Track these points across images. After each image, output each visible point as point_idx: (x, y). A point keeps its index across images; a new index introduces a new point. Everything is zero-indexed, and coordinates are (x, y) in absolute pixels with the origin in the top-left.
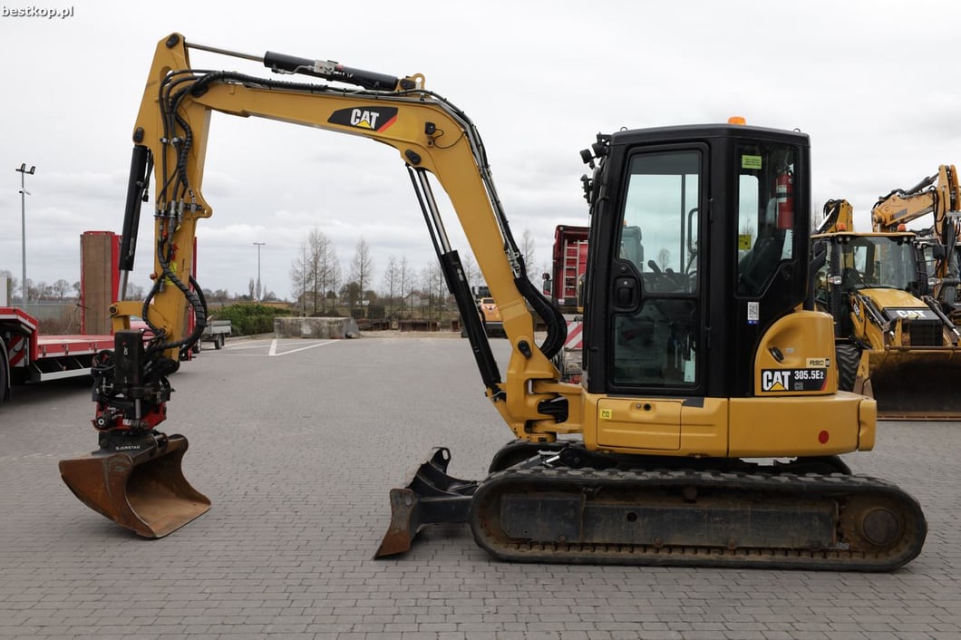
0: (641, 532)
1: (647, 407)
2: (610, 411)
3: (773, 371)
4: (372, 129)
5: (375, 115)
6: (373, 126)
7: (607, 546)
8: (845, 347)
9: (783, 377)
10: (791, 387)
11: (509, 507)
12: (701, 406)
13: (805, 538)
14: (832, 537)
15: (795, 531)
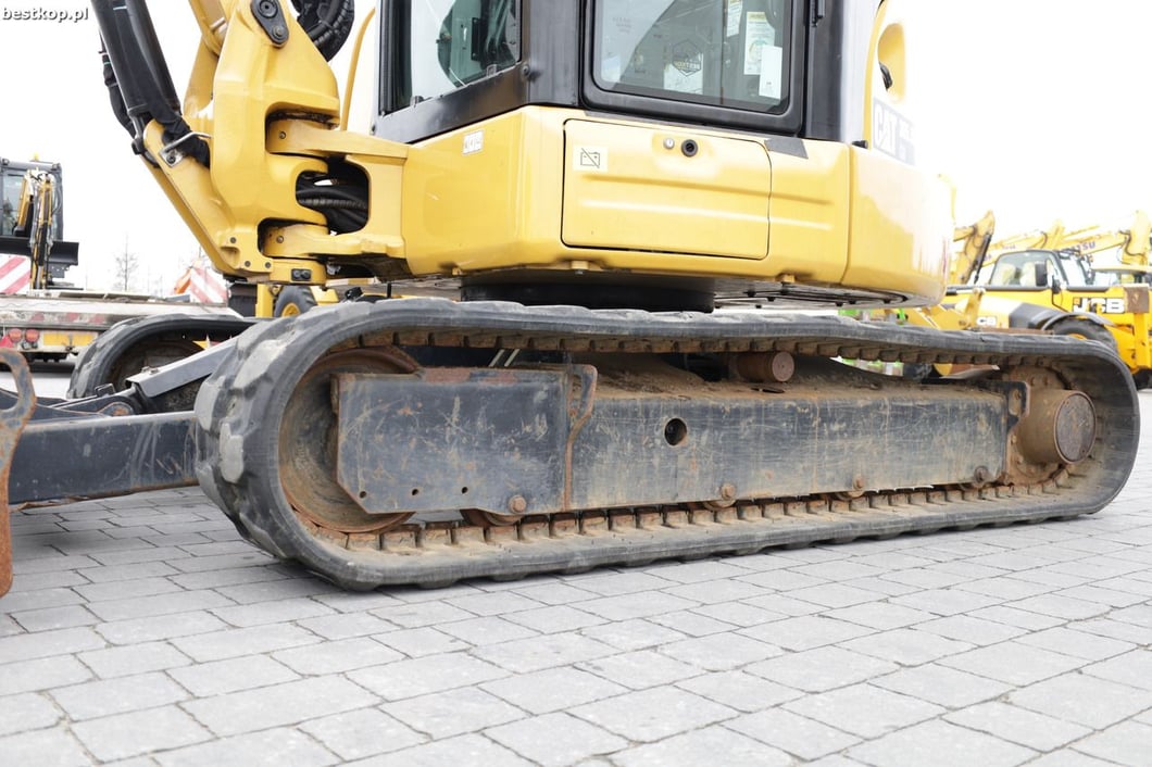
0: (694, 470)
1: (690, 148)
2: (602, 152)
11: (367, 413)
12: (803, 154)
13: (968, 461)
14: (1004, 454)
15: (954, 445)
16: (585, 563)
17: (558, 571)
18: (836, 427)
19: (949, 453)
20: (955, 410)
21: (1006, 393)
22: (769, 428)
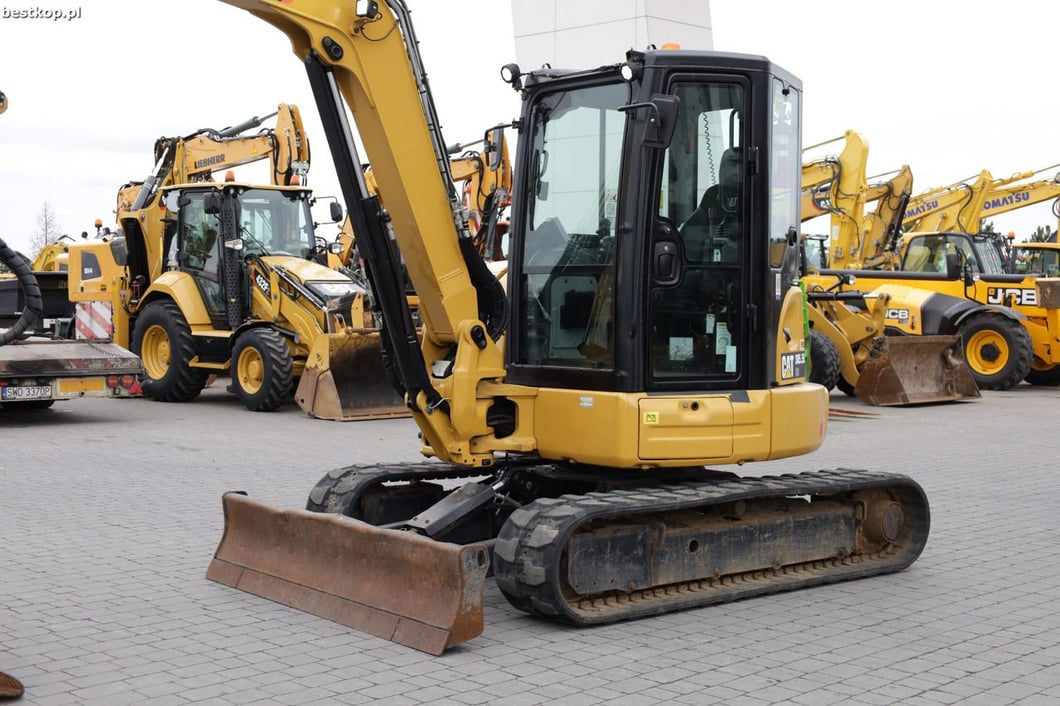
0: (701, 564)
1: (695, 406)
2: (657, 414)
3: (786, 356)
7: (677, 586)
9: (790, 362)
11: (578, 553)
12: (748, 401)
13: (834, 545)
14: (854, 540)
15: (827, 538)
16: (663, 610)
17: (653, 614)
18: (766, 536)
19: (825, 542)
20: (827, 519)
21: (855, 507)
22: (736, 539)
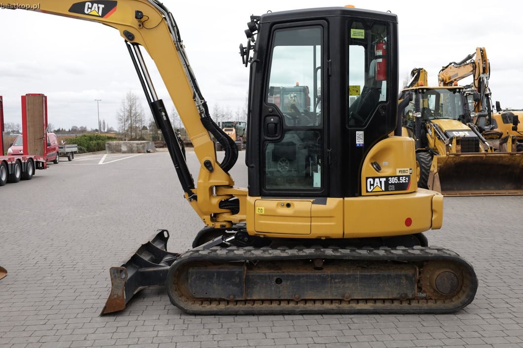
0: (285, 291)
1: (288, 205)
2: (263, 208)
3: (374, 178)
4: (99, 16)
5: (102, 6)
6: (100, 14)
7: (263, 301)
8: (423, 153)
9: (381, 182)
10: (387, 189)
11: (194, 276)
12: (325, 204)
13: (397, 292)
14: (414, 290)
15: (390, 287)
16: (243, 313)
18: (337, 280)
19: (388, 289)
20: (389, 276)
22: (311, 280)
